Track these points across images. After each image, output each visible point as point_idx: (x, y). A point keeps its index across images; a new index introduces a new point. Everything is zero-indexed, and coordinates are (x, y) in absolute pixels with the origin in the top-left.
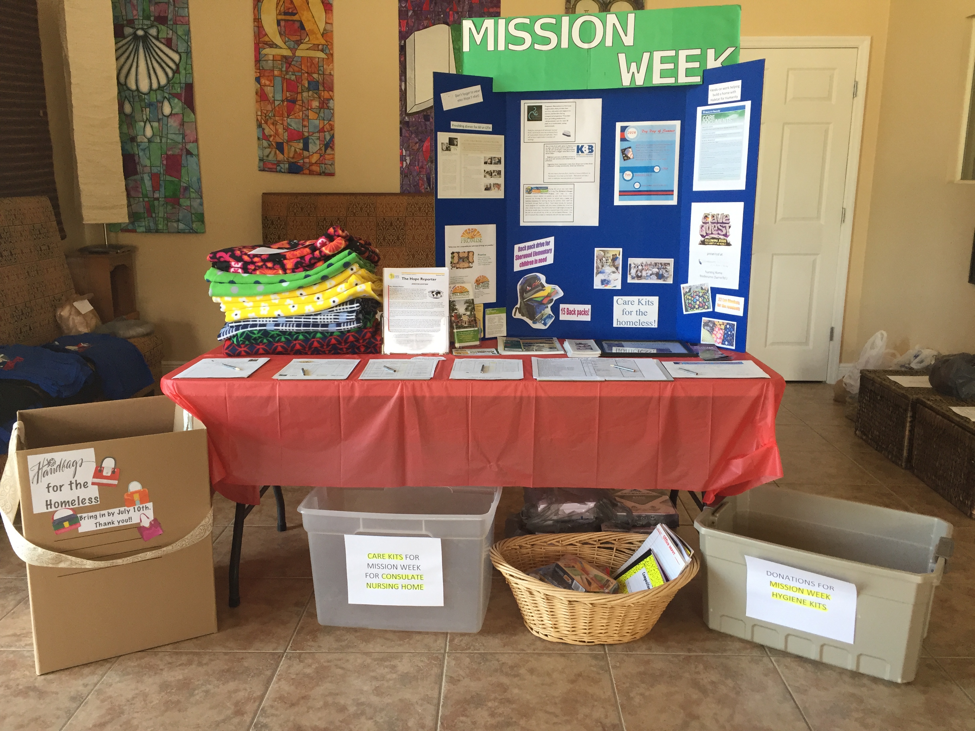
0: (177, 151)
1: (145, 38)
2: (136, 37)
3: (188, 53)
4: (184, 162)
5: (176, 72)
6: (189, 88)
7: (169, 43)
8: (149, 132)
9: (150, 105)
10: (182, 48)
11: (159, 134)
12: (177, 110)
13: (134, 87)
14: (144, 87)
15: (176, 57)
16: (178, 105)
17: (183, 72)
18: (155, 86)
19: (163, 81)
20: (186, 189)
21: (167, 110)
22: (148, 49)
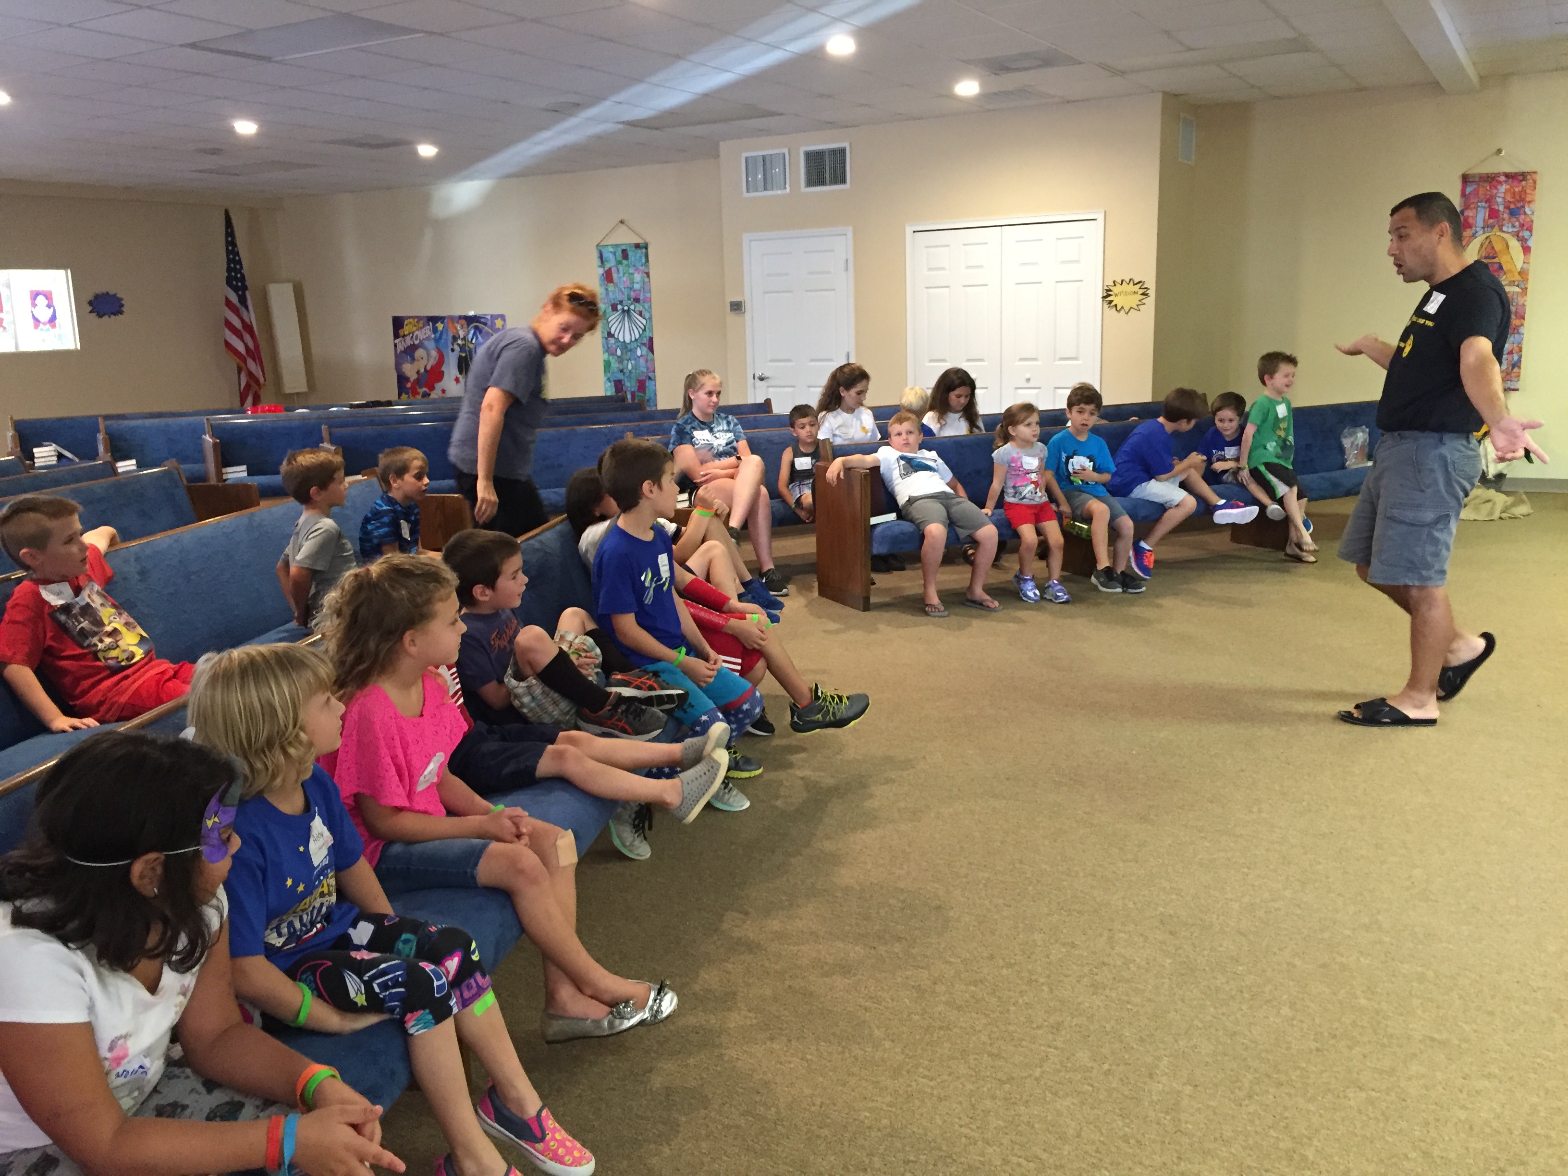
0: (644, 378)
1: (628, 311)
2: (623, 311)
3: (650, 318)
4: (647, 384)
5: (644, 330)
6: (651, 339)
7: (640, 314)
8: (630, 367)
9: (630, 350)
10: (647, 316)
11: (635, 367)
12: (644, 353)
13: (622, 340)
14: (628, 340)
15: (644, 322)
16: (645, 350)
17: (647, 330)
18: (633, 339)
19: (637, 336)
20: (648, 400)
21: (639, 353)
22: (630, 317)
